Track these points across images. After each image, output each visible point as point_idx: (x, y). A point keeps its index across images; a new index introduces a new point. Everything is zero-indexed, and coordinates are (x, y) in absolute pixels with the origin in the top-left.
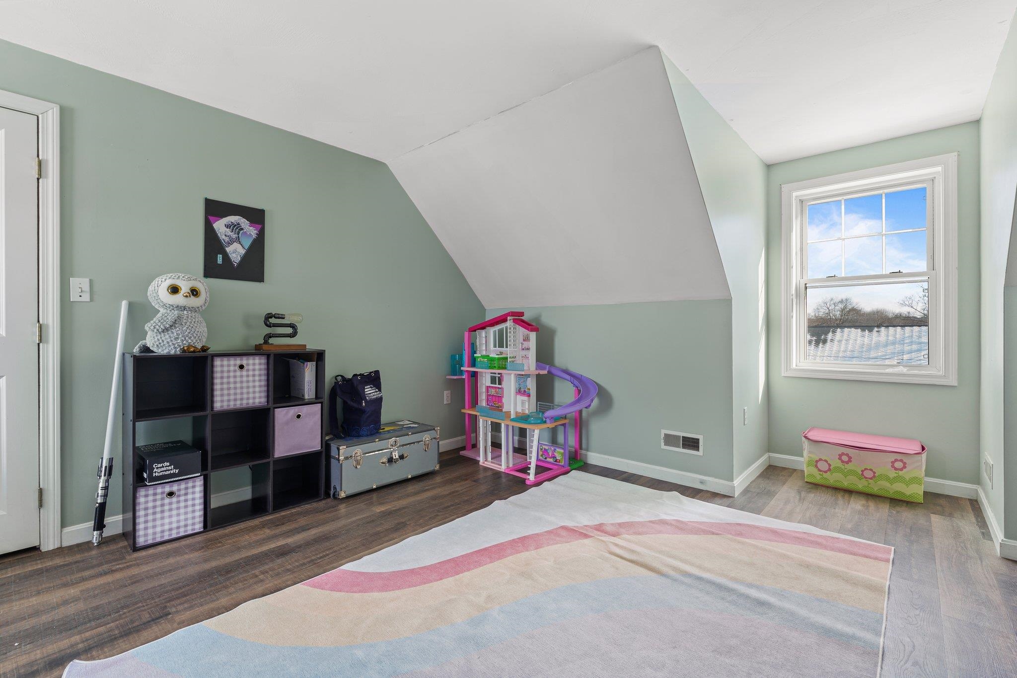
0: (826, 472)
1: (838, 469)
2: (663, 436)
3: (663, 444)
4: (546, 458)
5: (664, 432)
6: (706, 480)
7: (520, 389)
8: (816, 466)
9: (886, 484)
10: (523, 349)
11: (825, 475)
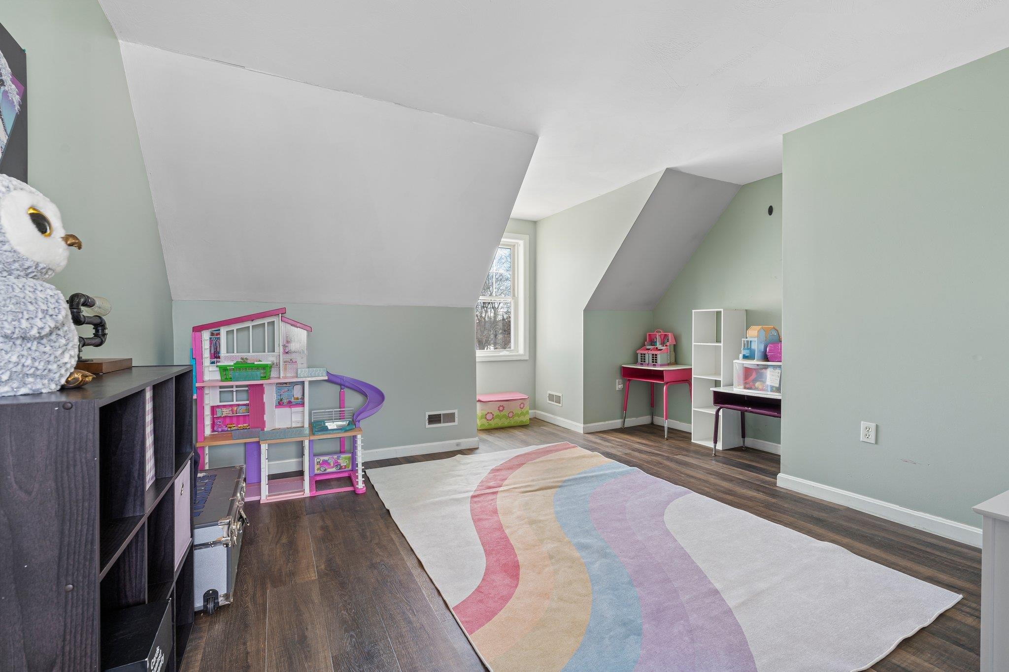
0: (491, 420)
1: (498, 416)
2: (427, 417)
3: (427, 423)
4: (325, 470)
5: (428, 414)
6: (460, 443)
7: (281, 400)
8: (486, 418)
9: (516, 418)
10: (287, 353)
11: (490, 422)
